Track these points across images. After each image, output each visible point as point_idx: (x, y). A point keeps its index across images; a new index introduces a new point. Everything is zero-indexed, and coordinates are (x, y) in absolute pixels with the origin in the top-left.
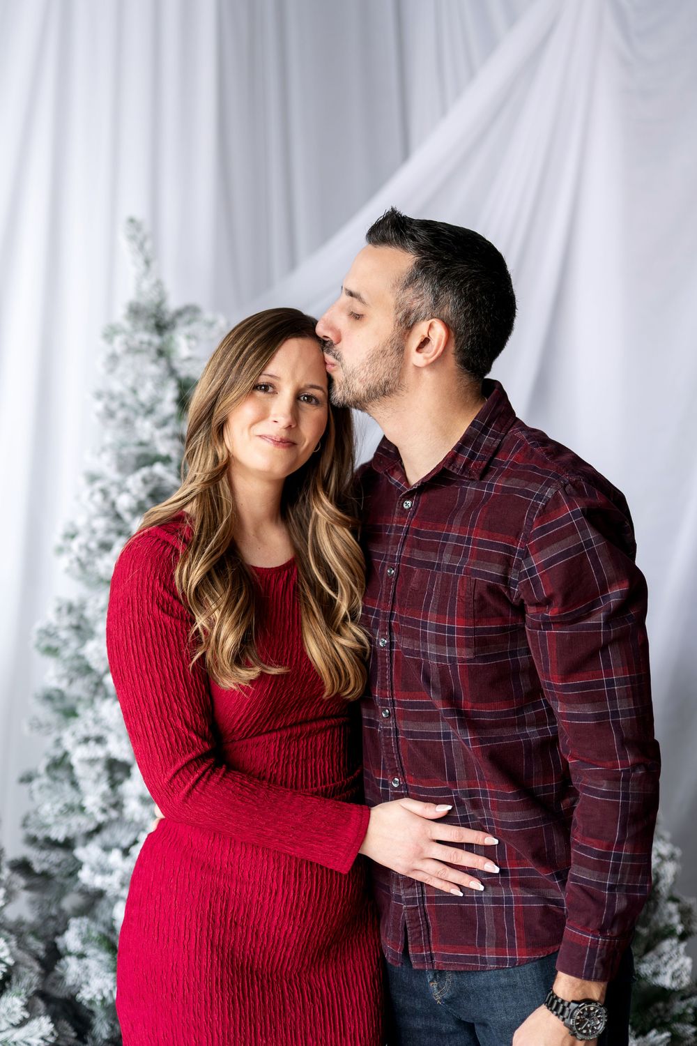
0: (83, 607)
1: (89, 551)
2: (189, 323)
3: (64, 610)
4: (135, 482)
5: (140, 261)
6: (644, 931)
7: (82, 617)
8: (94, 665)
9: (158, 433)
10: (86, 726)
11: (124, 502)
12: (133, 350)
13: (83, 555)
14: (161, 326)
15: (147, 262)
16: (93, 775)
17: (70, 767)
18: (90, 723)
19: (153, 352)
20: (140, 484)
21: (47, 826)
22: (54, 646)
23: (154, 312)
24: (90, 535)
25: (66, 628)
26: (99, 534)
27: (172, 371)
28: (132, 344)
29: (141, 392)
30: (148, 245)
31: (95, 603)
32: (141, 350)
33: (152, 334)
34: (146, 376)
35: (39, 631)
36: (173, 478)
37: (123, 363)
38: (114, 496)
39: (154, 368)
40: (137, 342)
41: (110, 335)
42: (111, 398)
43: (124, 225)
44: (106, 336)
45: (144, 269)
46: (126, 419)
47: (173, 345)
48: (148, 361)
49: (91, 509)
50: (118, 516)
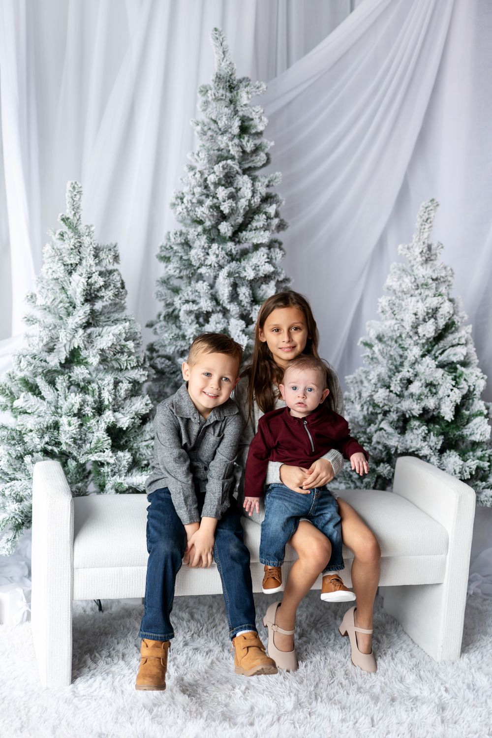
0: (187, 233)
1: (192, 203)
2: (246, 86)
3: (178, 233)
4: (218, 168)
5: (221, 53)
6: (467, 413)
7: (187, 238)
8: (194, 263)
9: (230, 144)
10: (188, 295)
11: (212, 178)
12: (217, 99)
13: (189, 205)
14: (231, 88)
15: (224, 52)
16: (190, 321)
17: (177, 317)
18: (190, 293)
19: (227, 100)
20: (221, 169)
21: (165, 346)
22: (168, 255)
23: (228, 79)
24: (192, 196)
25: (178, 244)
26: (197, 196)
27: (236, 112)
28: (217, 96)
29: (219, 122)
30: (224, 43)
31: (193, 232)
32: (221, 99)
33: (226, 91)
34: (222, 114)
35: (161, 247)
36: (237, 167)
37: (211, 106)
38: (206, 176)
39: (226, 109)
40: (220, 95)
41: (204, 91)
42: (204, 124)
43: (212, 32)
44: (201, 91)
45: (223, 56)
46: (212, 136)
47: (239, 97)
48: (224, 106)
49: (194, 182)
50: (206, 187)
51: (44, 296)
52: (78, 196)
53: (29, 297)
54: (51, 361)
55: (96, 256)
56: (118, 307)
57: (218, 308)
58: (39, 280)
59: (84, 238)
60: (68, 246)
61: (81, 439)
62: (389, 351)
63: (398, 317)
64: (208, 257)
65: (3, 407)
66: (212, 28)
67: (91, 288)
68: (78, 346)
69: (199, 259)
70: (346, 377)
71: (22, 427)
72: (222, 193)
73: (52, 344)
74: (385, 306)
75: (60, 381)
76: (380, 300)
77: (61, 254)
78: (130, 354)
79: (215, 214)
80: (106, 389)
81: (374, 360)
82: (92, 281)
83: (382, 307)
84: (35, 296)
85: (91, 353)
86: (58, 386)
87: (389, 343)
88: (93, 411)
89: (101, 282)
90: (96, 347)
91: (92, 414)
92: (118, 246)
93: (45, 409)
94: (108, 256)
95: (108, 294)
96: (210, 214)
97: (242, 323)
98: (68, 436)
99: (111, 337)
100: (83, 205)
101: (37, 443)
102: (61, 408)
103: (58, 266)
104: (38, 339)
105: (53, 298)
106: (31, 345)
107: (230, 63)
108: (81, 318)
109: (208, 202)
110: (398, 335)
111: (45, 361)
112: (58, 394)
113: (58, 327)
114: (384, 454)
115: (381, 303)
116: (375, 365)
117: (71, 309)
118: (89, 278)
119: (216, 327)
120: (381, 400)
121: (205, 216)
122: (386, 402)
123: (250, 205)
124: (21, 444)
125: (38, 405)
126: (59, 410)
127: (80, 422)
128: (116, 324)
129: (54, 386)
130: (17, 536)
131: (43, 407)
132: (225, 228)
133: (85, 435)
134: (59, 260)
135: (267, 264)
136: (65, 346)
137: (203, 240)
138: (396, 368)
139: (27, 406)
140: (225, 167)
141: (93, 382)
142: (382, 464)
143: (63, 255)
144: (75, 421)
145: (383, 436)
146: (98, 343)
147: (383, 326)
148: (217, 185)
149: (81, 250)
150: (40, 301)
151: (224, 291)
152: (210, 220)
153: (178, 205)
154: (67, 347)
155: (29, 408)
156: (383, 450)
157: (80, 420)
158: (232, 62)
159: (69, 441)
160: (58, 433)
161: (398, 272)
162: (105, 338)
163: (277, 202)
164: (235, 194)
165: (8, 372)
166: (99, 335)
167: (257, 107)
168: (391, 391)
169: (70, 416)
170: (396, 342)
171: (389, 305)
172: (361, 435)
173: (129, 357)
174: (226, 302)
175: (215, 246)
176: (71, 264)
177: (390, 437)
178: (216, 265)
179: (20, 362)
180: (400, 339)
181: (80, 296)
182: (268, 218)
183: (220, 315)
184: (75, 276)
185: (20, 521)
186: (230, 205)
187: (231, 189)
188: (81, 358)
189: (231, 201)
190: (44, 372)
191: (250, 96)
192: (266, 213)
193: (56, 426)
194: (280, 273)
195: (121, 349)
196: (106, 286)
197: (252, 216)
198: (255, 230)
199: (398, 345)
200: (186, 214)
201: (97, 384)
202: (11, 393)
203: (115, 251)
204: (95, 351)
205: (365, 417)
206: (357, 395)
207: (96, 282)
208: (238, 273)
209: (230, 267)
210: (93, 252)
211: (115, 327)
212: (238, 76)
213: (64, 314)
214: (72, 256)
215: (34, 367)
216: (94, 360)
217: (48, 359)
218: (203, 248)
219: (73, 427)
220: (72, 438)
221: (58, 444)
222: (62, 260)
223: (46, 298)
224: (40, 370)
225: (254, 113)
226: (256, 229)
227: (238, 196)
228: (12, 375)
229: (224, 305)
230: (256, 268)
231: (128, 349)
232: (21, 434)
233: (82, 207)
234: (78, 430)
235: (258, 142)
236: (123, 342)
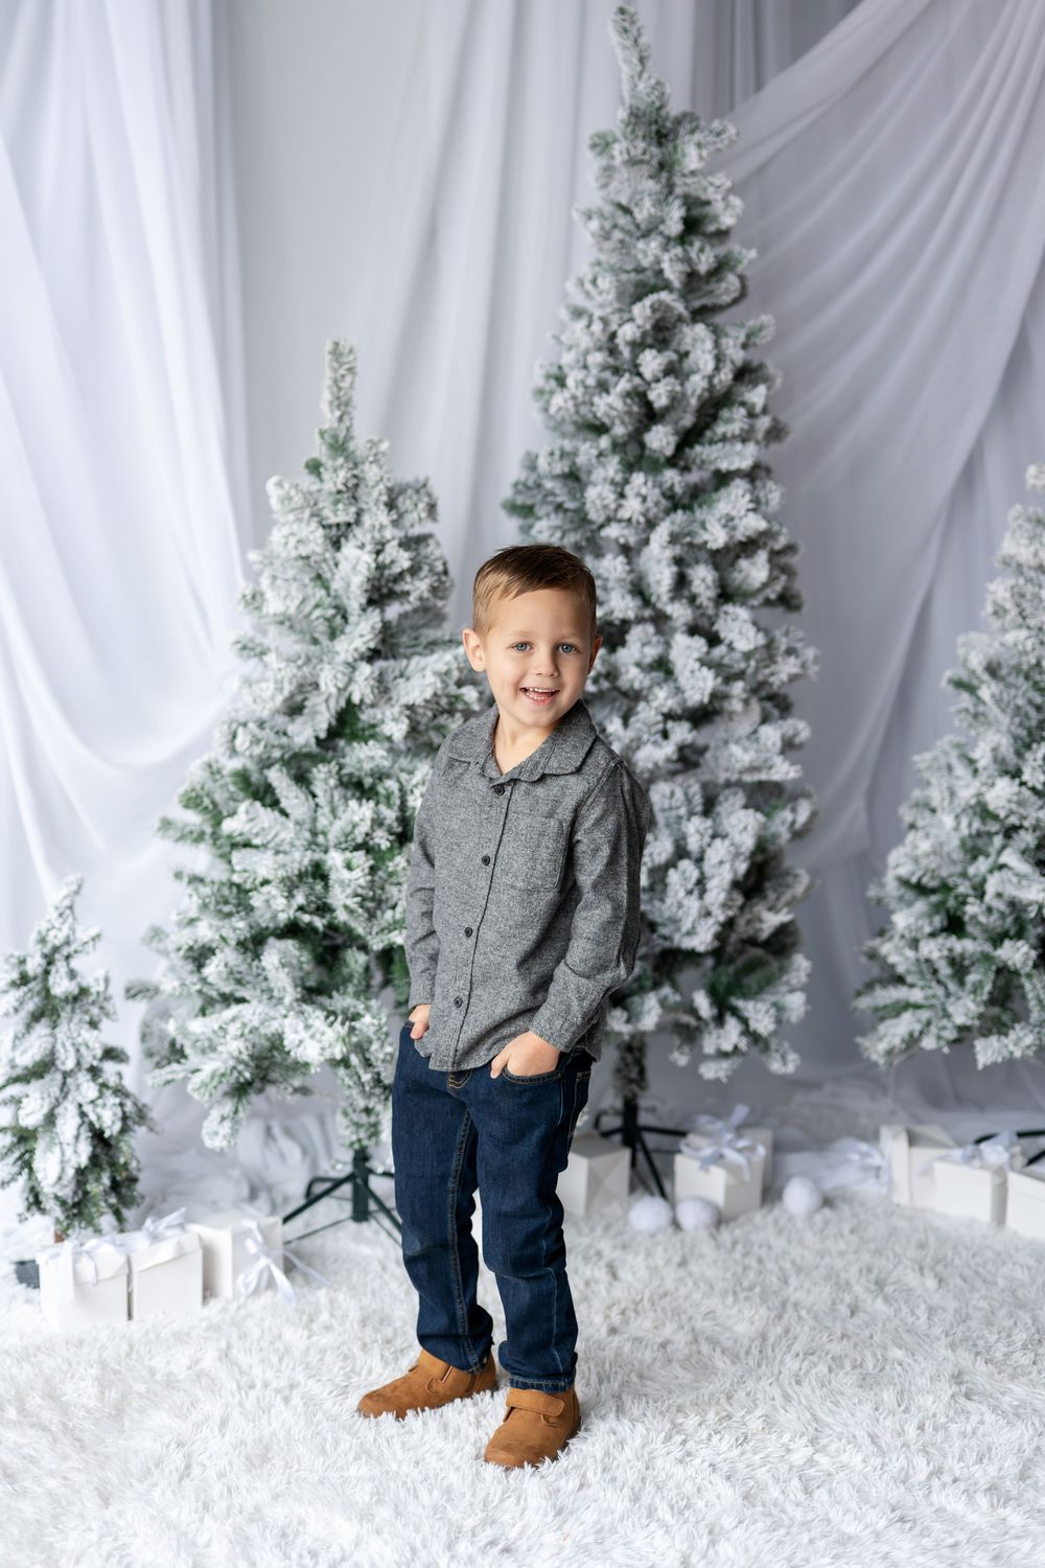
0: (575, 453)
1: (586, 387)
2: (692, 132)
3: (557, 453)
4: (642, 311)
5: (635, 60)
7: (574, 463)
8: (593, 516)
9: (665, 257)
11: (628, 332)
12: (632, 162)
13: (579, 392)
14: (662, 136)
15: (642, 60)
19: (655, 162)
20: (648, 312)
22: (529, 502)
23: (654, 117)
24: (584, 372)
25: (555, 477)
26: (594, 371)
27: (670, 188)
28: (633, 152)
29: (636, 211)
30: (643, 40)
31: (586, 451)
32: (641, 162)
33: (650, 144)
34: (642, 192)
35: (516, 485)
36: (680, 308)
37: (617, 177)
38: (614, 327)
39: (651, 185)
40: (639, 151)
41: (602, 144)
42: (602, 216)
43: (612, 16)
44: (594, 146)
45: (639, 68)
46: (622, 241)
47: (679, 156)
48: (646, 174)
49: (586, 342)
50: (613, 351)
51: (283, 593)
52: (348, 379)
53: (249, 598)
54: (298, 734)
55: (391, 505)
56: (430, 616)
57: (648, 613)
58: (267, 561)
59: (366, 467)
60: (331, 485)
61: (373, 899)
62: (1015, 697)
63: (1032, 622)
64: (623, 502)
65: (195, 835)
66: (614, 9)
67: (382, 575)
68: (362, 701)
69: (605, 507)
70: (916, 758)
71: (246, 875)
72: (651, 362)
73: (299, 698)
74: (1005, 600)
75: (322, 776)
76: (992, 587)
77: (316, 504)
78: (468, 714)
79: (636, 409)
80: (417, 792)
81: (981, 718)
82: (385, 558)
83: (995, 603)
84: (262, 594)
85: (388, 713)
86: (318, 788)
87: (1012, 679)
88: (392, 838)
89: (404, 560)
90: (398, 700)
91: (388, 844)
92: (431, 483)
93: (292, 835)
94: (416, 505)
95: (419, 587)
96: (626, 409)
97: (699, 643)
98: (349, 891)
99: (430, 678)
100: (358, 398)
101: (281, 908)
102: (325, 834)
103: (311, 529)
104: (271, 685)
105: (300, 598)
106: (259, 701)
107: (658, 83)
108: (365, 639)
109: (624, 384)
110: (1033, 661)
111: (285, 734)
112: (317, 805)
113: (314, 661)
114: (1009, 920)
115: (994, 593)
116: (982, 729)
117: (338, 620)
118: (378, 553)
119: (642, 652)
120: (1003, 802)
121: (614, 413)
122: (1014, 807)
123: (711, 386)
124: (243, 914)
125: (278, 828)
126: (321, 839)
127: (371, 862)
128: (432, 652)
129: (308, 788)
130: (240, 1109)
131: (287, 832)
132: (660, 439)
133: (382, 888)
134: (313, 515)
135: (751, 514)
136: (327, 701)
137: (612, 467)
138: (1030, 733)
139: (255, 831)
140: (656, 306)
141: (388, 776)
142: (1007, 943)
143: (321, 505)
144: (360, 858)
145: (1010, 881)
146: (403, 692)
147: (996, 645)
148: (638, 346)
149: (361, 491)
150: (274, 605)
151: (661, 577)
152: (623, 422)
153: (552, 393)
154: (332, 703)
155: (257, 835)
156: (1007, 911)
157: (370, 856)
158: (663, 80)
159: (352, 903)
160: (326, 887)
161: (1028, 526)
162: (416, 681)
163: (766, 380)
164: (677, 365)
165: (205, 758)
166: (401, 676)
167: (719, 175)
168: (1022, 784)
169: (346, 849)
170: (1027, 677)
171: (1013, 596)
172: (959, 881)
173: (465, 721)
174: (665, 597)
175: (638, 479)
176: (338, 525)
177: (1024, 882)
178: (642, 520)
179: (234, 736)
180: (1037, 670)
181: (358, 592)
182: (751, 415)
183: (650, 629)
184: (349, 549)
185: (247, 1075)
186: (669, 388)
187: (670, 355)
188: (360, 725)
189: (671, 379)
190: (286, 756)
191: (705, 153)
192: (743, 404)
193: (318, 872)
194: (778, 533)
195: (451, 704)
196: (414, 570)
197: (711, 411)
198: (720, 440)
199: (1031, 684)
200: (572, 410)
201: (398, 781)
202: (214, 803)
203: (429, 495)
204: (396, 709)
205: (963, 843)
206: (946, 794)
207: (392, 562)
208: (689, 534)
209: (673, 523)
210: (385, 498)
211: (435, 657)
212: (675, 108)
213: (322, 633)
214: (340, 506)
215: (265, 747)
216: (397, 729)
217: (290, 729)
218: (613, 483)
219: (357, 873)
220: (357, 895)
221: (324, 909)
222: (317, 515)
223: (285, 597)
224: (277, 754)
225: (711, 189)
226: (724, 439)
227: (682, 369)
228: (215, 767)
229: (659, 605)
230: (729, 522)
231: (466, 703)
232: (242, 892)
233: (356, 401)
234: (369, 878)
235: (721, 250)
236: (453, 689)
